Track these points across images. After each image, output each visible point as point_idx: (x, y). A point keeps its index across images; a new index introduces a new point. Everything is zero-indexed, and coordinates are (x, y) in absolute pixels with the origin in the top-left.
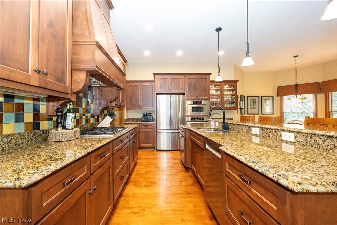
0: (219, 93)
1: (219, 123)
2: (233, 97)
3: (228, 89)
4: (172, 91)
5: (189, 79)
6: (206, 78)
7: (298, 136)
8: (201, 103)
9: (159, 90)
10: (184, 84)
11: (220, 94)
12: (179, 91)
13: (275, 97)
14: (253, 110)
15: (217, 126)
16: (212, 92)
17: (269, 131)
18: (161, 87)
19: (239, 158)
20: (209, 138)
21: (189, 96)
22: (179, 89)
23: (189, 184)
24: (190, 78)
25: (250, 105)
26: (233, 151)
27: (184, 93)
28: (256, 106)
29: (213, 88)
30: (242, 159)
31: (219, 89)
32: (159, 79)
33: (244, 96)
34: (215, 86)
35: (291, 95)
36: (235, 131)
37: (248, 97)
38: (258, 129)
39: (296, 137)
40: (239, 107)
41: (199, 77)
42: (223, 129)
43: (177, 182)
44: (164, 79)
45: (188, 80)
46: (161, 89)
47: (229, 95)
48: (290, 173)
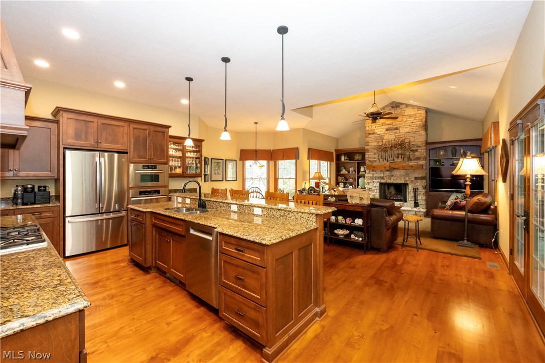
0: (179, 154)
1: (191, 200)
2: (198, 160)
3: (191, 149)
4: (103, 147)
5: (136, 130)
6: (164, 132)
7: (264, 210)
8: (155, 168)
9: (70, 141)
10: (125, 136)
11: (181, 155)
12: (117, 147)
13: (238, 161)
14: (217, 175)
15: (187, 204)
16: (172, 152)
17: (245, 207)
18: (77, 136)
19: (235, 235)
20: (196, 222)
21: (136, 156)
22: (117, 143)
23: (158, 286)
24: (136, 128)
25: (214, 170)
26: (229, 231)
27: (126, 151)
28: (221, 172)
29: (172, 146)
30: (238, 235)
31: (179, 148)
32: (73, 121)
33: (208, 158)
34: (174, 143)
35: (251, 160)
36: (213, 208)
37: (212, 159)
38: (236, 206)
39: (263, 211)
40: (203, 173)
41: (152, 128)
42: (199, 207)
43: (139, 290)
44: (83, 123)
45: (133, 131)
46: (76, 139)
47: (193, 158)
48: (265, 237)
